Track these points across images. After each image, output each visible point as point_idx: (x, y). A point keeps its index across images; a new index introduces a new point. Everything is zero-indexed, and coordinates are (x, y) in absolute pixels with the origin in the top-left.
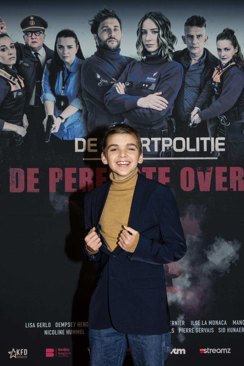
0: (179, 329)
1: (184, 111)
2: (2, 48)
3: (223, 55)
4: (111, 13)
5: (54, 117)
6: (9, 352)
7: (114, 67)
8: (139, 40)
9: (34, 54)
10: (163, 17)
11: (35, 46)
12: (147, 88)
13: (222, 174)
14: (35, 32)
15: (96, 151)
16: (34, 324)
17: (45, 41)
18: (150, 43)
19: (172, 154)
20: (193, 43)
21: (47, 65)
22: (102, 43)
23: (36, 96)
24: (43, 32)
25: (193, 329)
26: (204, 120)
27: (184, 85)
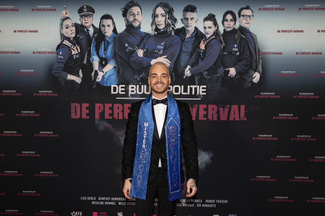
1: (181, 68)
2: (67, 26)
3: (207, 31)
4: (135, 3)
5: (99, 71)
6: (71, 213)
7: (137, 39)
8: (153, 21)
9: (86, 30)
11: (87, 25)
12: (157, 53)
13: (203, 109)
14: (87, 16)
15: (124, 93)
16: (86, 197)
17: (93, 22)
18: (160, 23)
20: (188, 23)
21: (94, 38)
22: (129, 23)
23: (87, 58)
24: (92, 16)
25: (181, 204)
26: (193, 74)
27: (181, 51)
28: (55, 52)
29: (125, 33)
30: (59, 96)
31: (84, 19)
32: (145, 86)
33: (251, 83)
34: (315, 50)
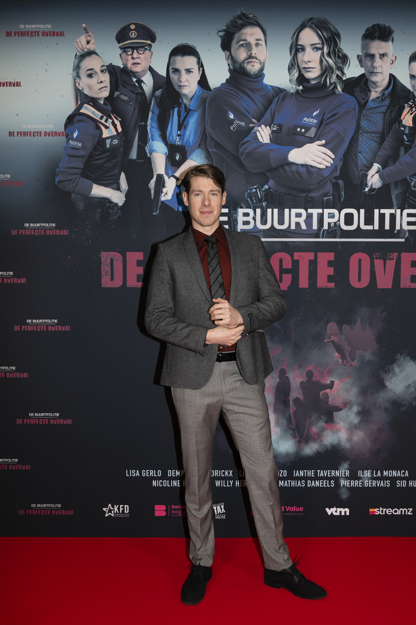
0: (342, 481)
1: (358, 169)
2: (89, 72)
4: (251, 20)
5: (166, 177)
6: (104, 509)
7: (254, 102)
8: (292, 61)
9: (136, 81)
10: (329, 25)
11: (137, 69)
12: (303, 135)
13: (410, 262)
14: (137, 48)
16: (138, 471)
17: (152, 61)
18: (310, 65)
19: (338, 233)
20: (373, 66)
21: (155, 99)
22: (237, 66)
23: (138, 145)
24: (150, 48)
25: (361, 482)
26: (386, 183)
27: (359, 129)
28: (63, 132)
29: (227, 89)
30: (73, 236)
31: (130, 56)
32: (276, 211)
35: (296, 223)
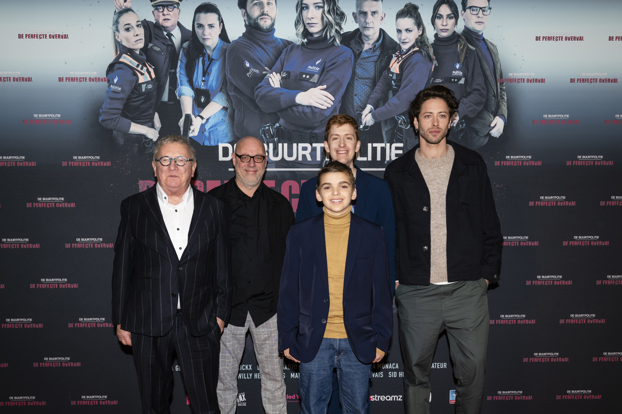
2: (127, 27)
8: (298, 18)
9: (166, 35)
20: (366, 22)
21: (183, 50)
24: (178, 6)
26: (377, 121)
27: (354, 75)
28: (105, 78)
29: (244, 41)
30: (115, 167)
31: (162, 13)
32: (286, 145)
33: (488, 137)
34: (604, 75)
35: (303, 155)
